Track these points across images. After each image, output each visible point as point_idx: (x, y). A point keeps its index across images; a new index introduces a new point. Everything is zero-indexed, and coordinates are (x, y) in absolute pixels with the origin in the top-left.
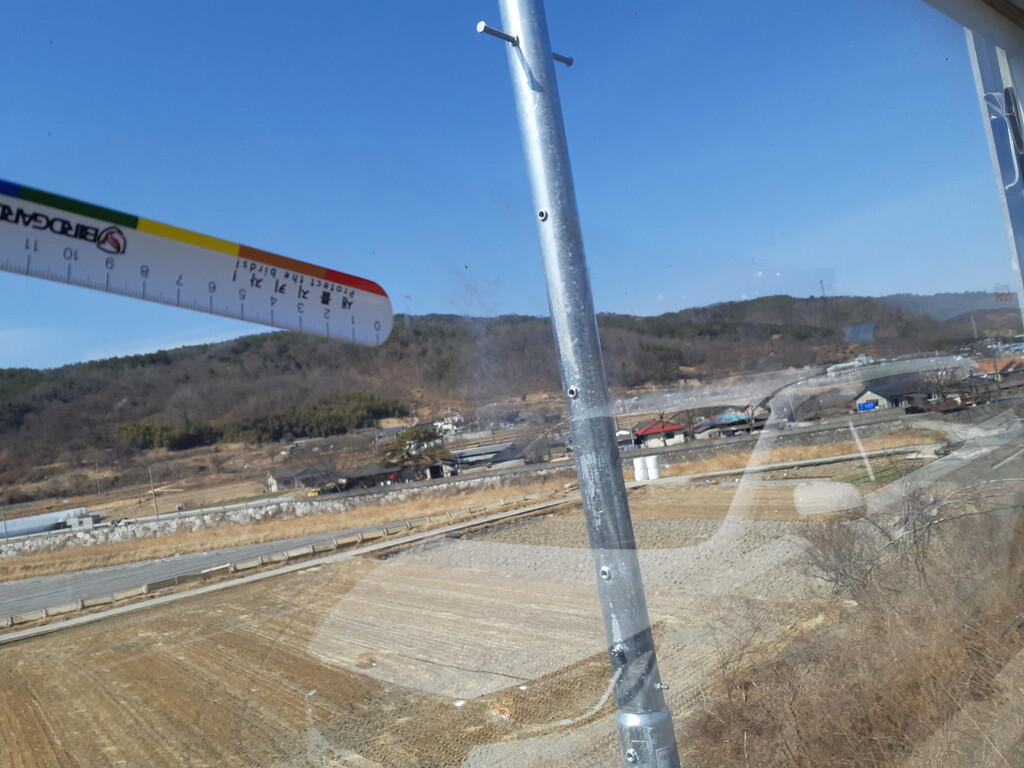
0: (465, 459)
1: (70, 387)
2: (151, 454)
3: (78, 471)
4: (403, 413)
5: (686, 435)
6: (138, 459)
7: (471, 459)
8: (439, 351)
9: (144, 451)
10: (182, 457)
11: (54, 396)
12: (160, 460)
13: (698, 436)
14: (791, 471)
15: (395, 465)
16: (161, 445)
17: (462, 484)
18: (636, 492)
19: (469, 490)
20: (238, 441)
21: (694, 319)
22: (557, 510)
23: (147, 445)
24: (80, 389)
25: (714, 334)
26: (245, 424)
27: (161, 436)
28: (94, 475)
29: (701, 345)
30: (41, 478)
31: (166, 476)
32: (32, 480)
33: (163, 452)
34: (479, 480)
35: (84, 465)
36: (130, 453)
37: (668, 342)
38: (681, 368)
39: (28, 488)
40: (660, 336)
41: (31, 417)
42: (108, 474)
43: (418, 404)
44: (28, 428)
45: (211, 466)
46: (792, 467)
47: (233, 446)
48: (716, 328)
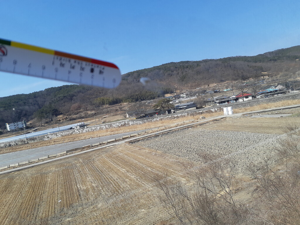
0: (179, 107)
1: (84, 89)
2: (104, 106)
3: (85, 112)
4: (172, 92)
5: (253, 97)
6: (101, 108)
7: (181, 107)
8: (182, 73)
9: (103, 106)
10: (112, 107)
11: (80, 92)
12: (106, 108)
13: (257, 97)
14: (280, 111)
15: (158, 110)
16: (107, 104)
17: (176, 116)
18: (222, 119)
19: (178, 117)
20: (127, 102)
21: (269, 56)
22: (193, 126)
23: (103, 104)
24: (86, 89)
25: (275, 60)
26: (128, 97)
27: (107, 101)
28: (89, 112)
29: (270, 64)
30: (77, 114)
31: (108, 112)
32: (75, 114)
33: (108, 106)
34: (181, 114)
35: (88, 110)
36: (99, 106)
37: (259, 64)
38: (262, 73)
39: (74, 116)
40: (256, 62)
41: (75, 97)
42: (93, 112)
43: (176, 89)
44: (74, 100)
45: (119, 109)
46: (280, 109)
47: (125, 104)
48: (276, 58)
